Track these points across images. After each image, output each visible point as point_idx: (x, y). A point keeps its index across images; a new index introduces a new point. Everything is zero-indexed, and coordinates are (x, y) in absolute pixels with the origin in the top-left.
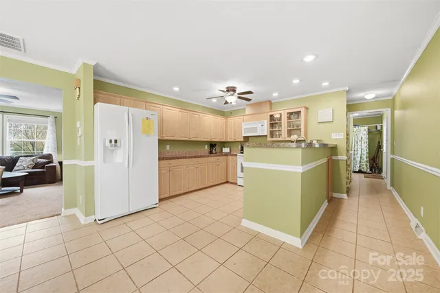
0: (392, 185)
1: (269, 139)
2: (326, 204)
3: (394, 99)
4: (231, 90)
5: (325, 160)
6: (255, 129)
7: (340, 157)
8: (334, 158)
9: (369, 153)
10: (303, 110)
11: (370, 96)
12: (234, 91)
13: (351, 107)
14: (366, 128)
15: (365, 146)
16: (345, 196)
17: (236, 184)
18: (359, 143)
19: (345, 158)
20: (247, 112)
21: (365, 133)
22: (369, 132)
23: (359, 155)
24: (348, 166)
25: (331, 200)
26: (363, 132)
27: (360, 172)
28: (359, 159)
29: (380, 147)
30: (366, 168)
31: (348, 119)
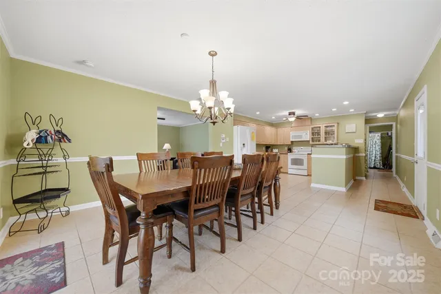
0: (397, 173)
1: (311, 143)
2: (352, 181)
3: (397, 117)
4: (292, 114)
5: (352, 155)
6: (301, 136)
7: (361, 154)
8: (357, 155)
9: (382, 153)
10: (336, 125)
11: (380, 115)
12: (294, 114)
13: (368, 121)
14: (379, 134)
15: (378, 148)
16: (364, 178)
17: (287, 173)
18: (374, 146)
19: (364, 155)
20: (293, 125)
21: (379, 138)
22: (382, 138)
23: (374, 155)
24: (366, 160)
25: (355, 180)
26: (377, 137)
27: (375, 168)
28: (373, 158)
29: (390, 148)
30: (379, 165)
31: (365, 129)
